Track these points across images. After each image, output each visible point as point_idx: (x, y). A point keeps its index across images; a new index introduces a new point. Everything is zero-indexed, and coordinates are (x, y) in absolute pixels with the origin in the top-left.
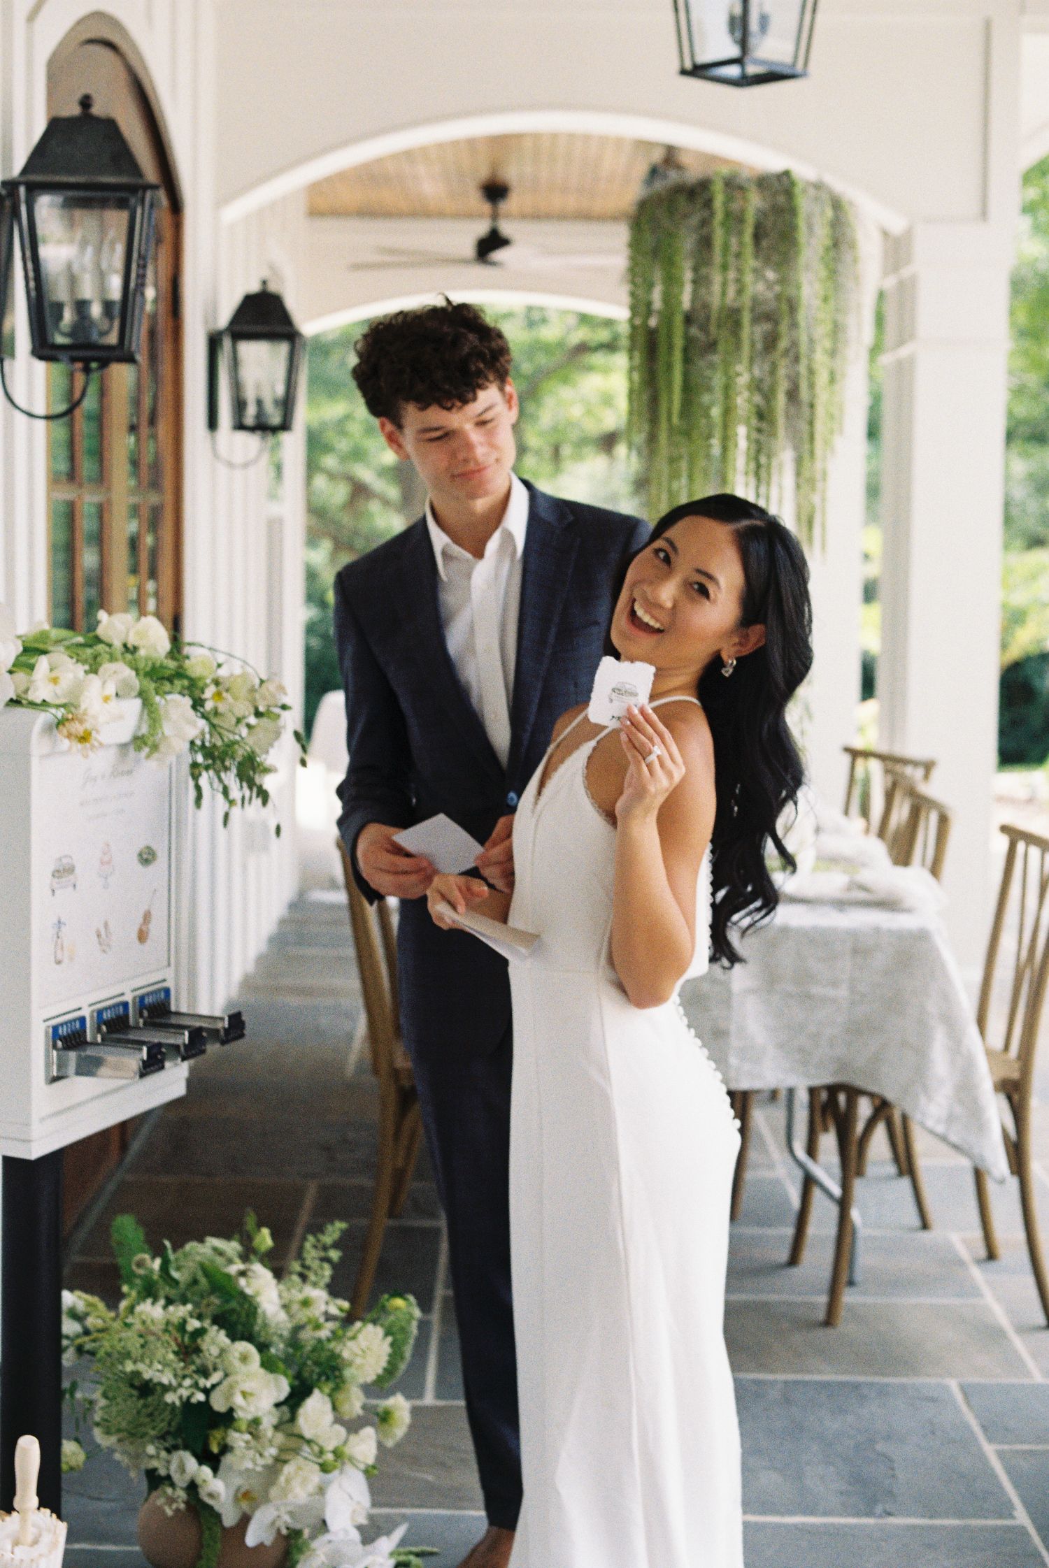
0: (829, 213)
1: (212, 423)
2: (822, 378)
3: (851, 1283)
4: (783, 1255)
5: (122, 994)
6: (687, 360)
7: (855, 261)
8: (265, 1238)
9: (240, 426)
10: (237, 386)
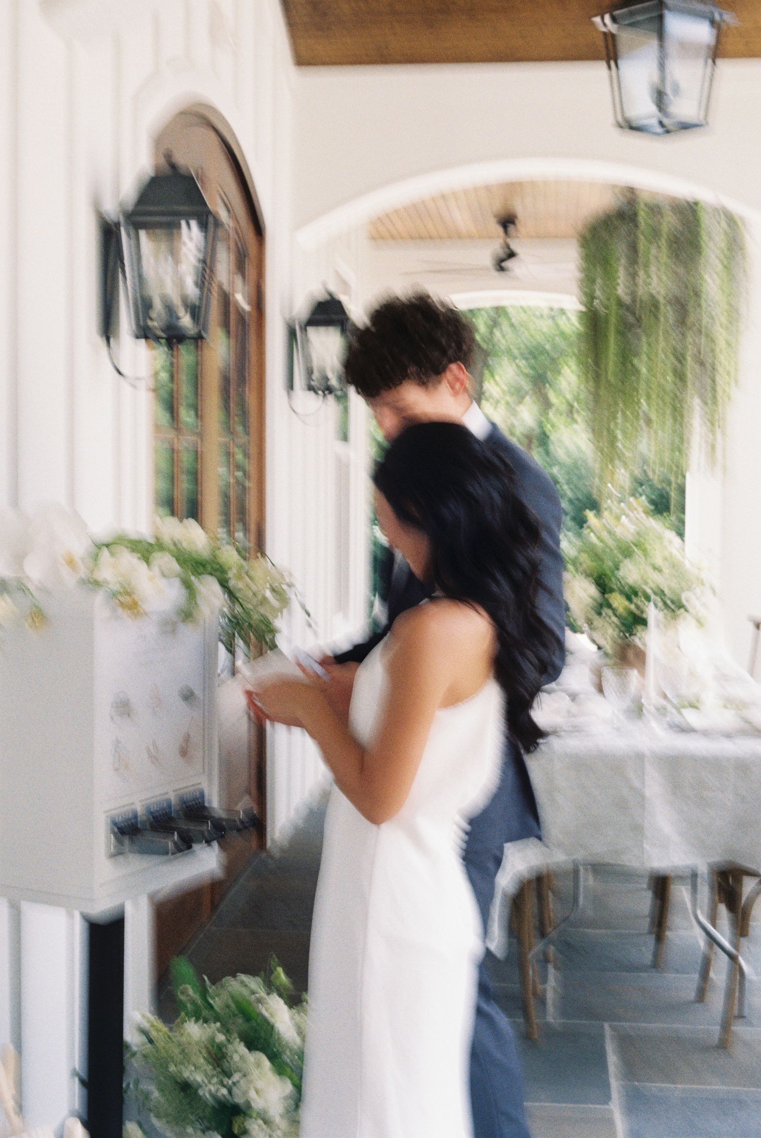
0: (724, 224)
1: (290, 386)
2: (721, 343)
3: (741, 1016)
4: (692, 995)
5: (167, 793)
6: (621, 333)
7: (744, 258)
8: (281, 976)
9: (311, 388)
10: (307, 359)
